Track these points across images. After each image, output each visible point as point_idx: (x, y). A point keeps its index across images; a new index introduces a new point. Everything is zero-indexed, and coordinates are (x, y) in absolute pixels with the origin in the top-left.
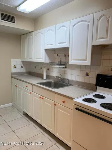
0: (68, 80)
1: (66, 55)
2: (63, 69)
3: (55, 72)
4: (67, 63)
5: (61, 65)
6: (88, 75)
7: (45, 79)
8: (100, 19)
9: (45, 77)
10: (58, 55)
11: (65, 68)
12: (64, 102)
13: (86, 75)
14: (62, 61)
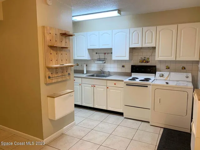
0: (109, 72)
1: (105, 53)
2: (103, 64)
3: (94, 68)
4: (106, 59)
5: (100, 60)
6: (124, 67)
7: (85, 74)
8: (134, 32)
9: (85, 72)
10: (96, 53)
11: (105, 63)
12: (115, 84)
13: (122, 67)
14: (101, 57)
